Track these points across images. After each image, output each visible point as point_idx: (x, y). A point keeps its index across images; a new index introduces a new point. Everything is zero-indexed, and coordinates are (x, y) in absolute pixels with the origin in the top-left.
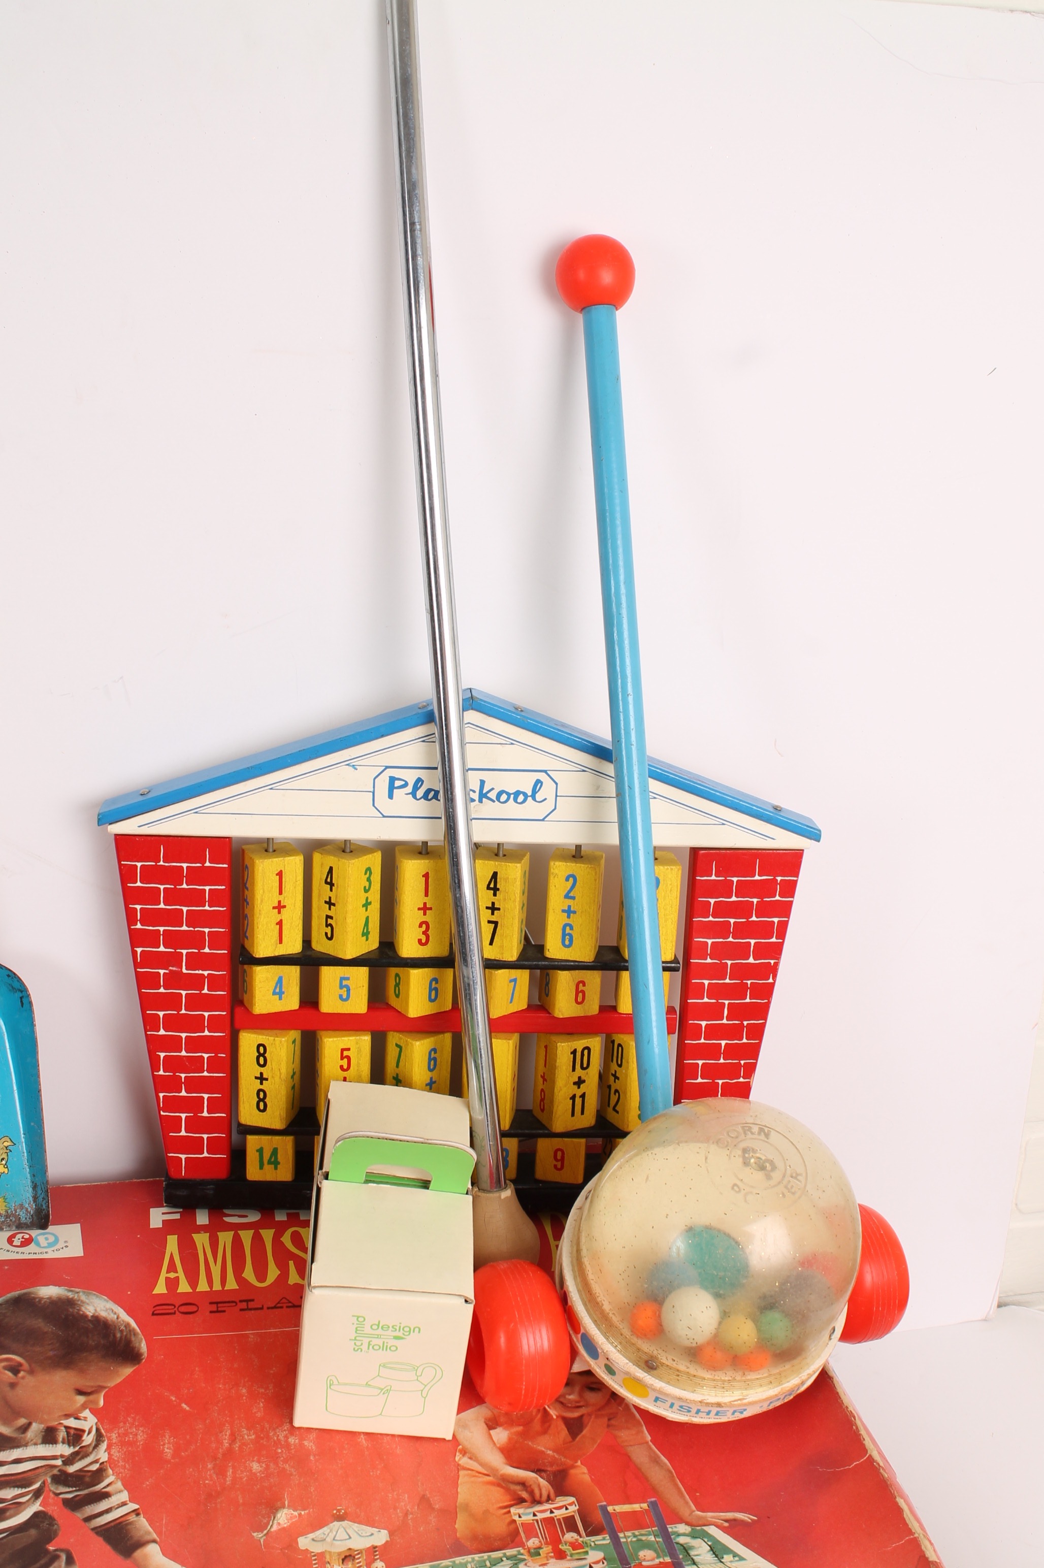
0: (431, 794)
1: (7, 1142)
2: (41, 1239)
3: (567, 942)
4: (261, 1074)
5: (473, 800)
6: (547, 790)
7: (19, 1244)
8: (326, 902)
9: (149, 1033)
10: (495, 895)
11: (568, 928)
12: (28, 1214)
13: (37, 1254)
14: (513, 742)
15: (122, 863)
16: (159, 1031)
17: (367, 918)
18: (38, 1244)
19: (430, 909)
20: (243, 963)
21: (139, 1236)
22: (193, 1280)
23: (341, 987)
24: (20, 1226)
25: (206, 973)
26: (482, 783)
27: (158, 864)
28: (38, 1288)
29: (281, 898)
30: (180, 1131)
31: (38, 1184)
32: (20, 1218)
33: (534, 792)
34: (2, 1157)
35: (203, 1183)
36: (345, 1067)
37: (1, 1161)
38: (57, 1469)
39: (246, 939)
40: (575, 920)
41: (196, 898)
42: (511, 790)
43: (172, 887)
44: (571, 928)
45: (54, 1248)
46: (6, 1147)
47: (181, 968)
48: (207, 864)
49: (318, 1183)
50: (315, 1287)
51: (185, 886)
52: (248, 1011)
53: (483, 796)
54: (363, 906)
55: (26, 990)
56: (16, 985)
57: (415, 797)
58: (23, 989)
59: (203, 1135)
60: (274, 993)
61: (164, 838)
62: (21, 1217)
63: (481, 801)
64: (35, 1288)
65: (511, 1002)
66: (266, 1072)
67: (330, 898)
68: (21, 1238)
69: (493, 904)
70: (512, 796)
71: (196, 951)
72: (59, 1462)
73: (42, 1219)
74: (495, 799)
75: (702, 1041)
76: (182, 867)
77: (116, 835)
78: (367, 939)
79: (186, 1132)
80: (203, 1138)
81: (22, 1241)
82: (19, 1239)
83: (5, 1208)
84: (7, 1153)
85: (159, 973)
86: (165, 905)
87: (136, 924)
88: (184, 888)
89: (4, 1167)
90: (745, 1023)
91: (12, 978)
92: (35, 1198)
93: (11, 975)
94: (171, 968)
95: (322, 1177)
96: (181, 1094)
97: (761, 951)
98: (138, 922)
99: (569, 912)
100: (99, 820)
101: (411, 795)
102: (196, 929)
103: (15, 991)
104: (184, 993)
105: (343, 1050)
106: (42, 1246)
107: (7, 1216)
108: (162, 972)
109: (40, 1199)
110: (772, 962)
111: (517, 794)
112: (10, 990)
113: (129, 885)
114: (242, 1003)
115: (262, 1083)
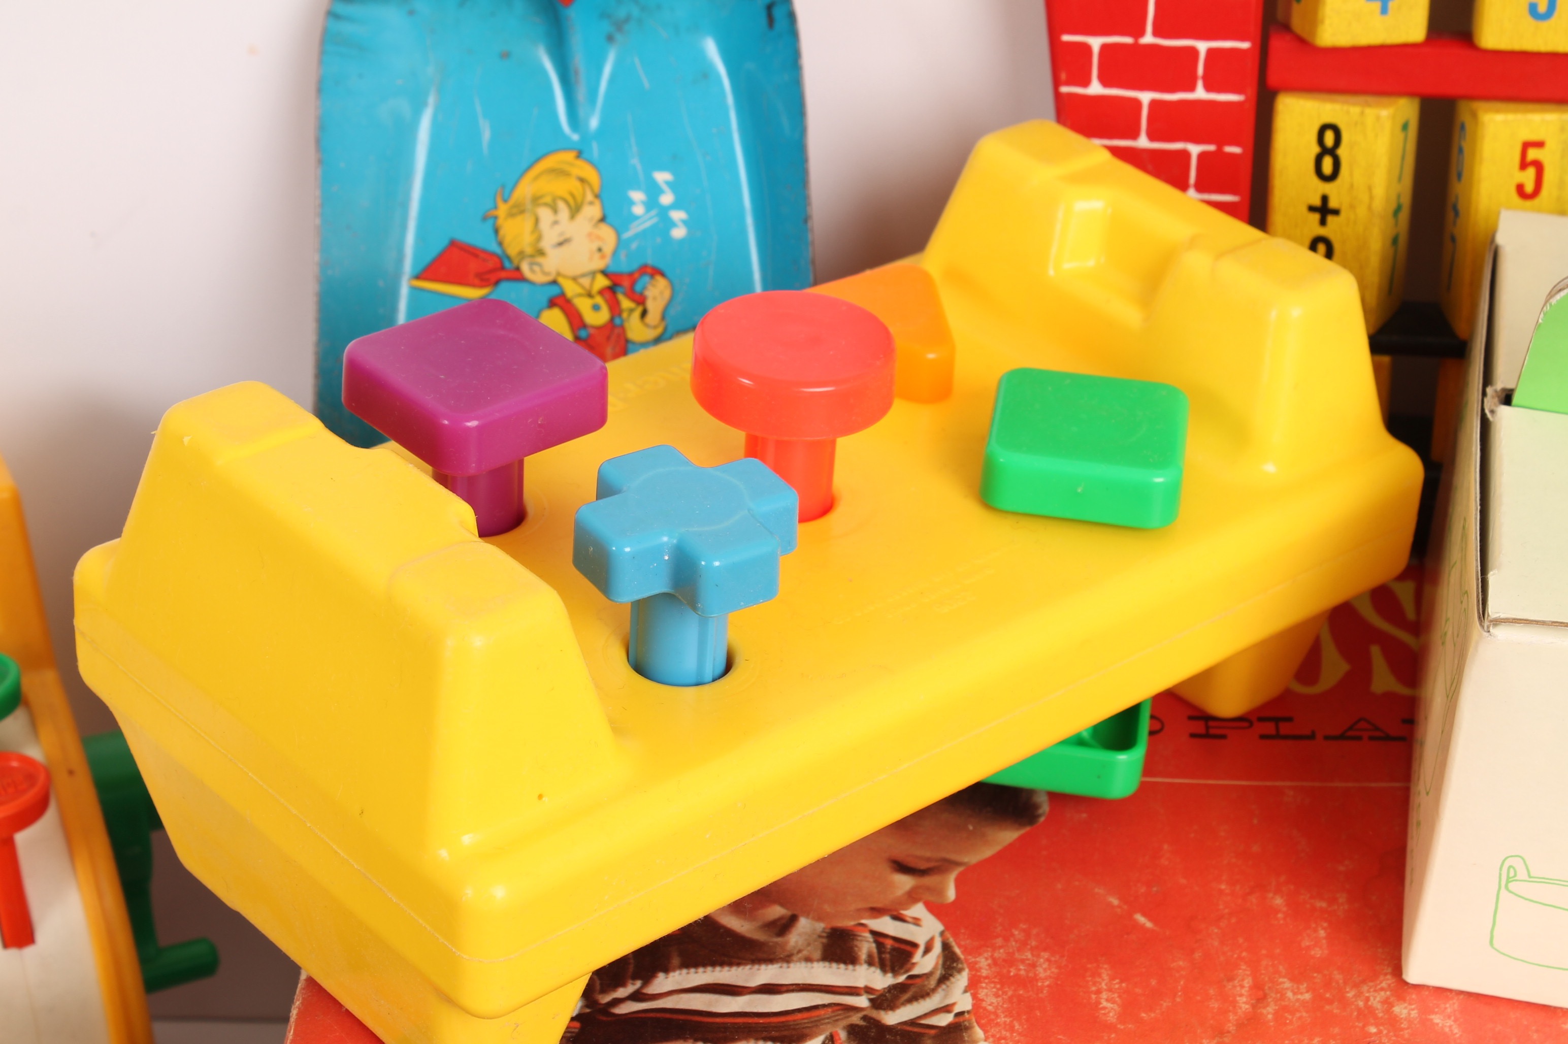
4: (1325, 199)
9: (1064, 89)
16: (1087, 85)
36: (1529, 188)
38: (860, 1015)
49: (1487, 411)
50: (1497, 622)
52: (1304, 44)
66: (1336, 193)
72: (862, 1001)
95: (1496, 400)
105: (1526, 146)
114: (1286, 27)
115: (1323, 222)
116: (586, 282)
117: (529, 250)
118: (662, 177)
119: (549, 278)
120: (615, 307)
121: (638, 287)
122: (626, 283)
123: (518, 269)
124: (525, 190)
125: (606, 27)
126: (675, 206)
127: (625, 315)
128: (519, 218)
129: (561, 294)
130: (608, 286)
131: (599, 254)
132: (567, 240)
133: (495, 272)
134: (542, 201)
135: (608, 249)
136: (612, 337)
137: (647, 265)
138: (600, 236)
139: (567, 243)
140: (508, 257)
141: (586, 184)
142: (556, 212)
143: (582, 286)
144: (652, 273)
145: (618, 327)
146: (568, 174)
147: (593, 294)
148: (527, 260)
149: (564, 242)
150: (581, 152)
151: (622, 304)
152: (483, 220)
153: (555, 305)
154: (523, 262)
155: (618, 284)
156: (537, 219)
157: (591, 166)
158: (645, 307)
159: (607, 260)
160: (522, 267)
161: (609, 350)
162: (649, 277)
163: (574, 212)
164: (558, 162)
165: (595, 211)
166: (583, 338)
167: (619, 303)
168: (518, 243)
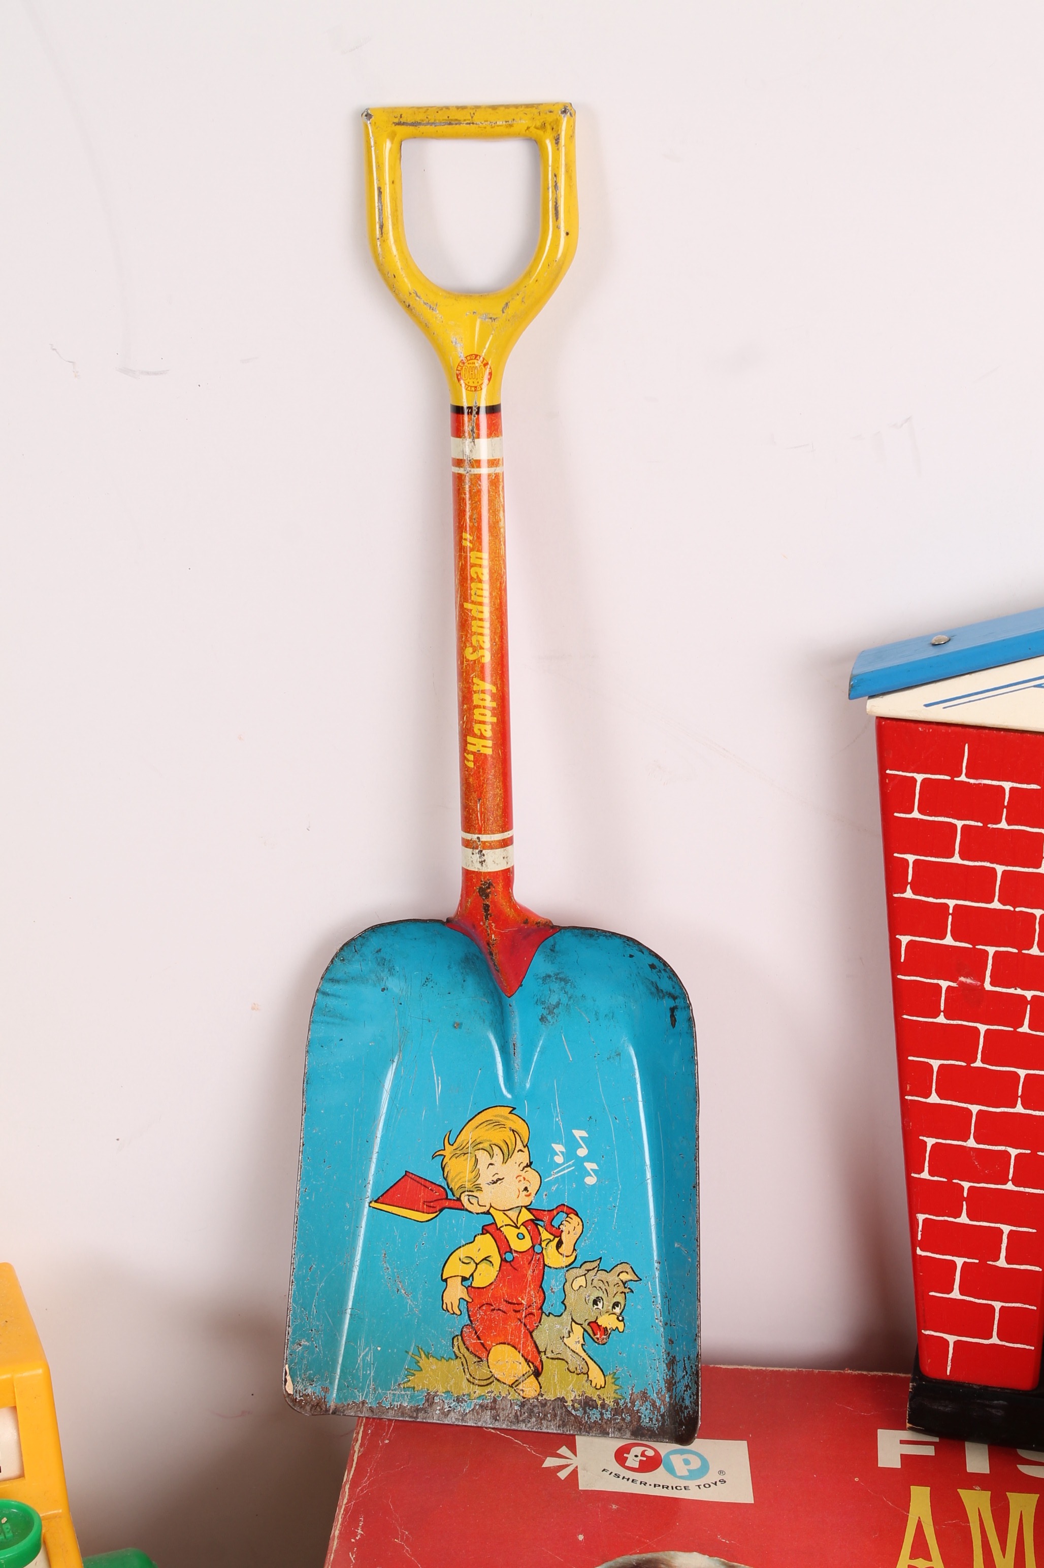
1: (627, 1273)
2: (677, 1461)
7: (636, 1465)
9: (908, 1097)
12: (656, 1412)
13: (670, 1488)
15: (888, 772)
16: (928, 1095)
18: (671, 1470)
21: (856, 1479)
24: (640, 1432)
25: (1029, 994)
27: (956, 779)
28: (672, 1553)
30: (951, 1290)
31: (677, 1359)
32: (640, 1417)
34: (615, 1300)
35: (986, 1393)
37: (613, 1307)
41: (1024, 849)
43: (980, 824)
45: (701, 1482)
46: (624, 1283)
47: (983, 981)
51: (1003, 825)
55: (684, 995)
56: (666, 985)
58: (677, 994)
59: (993, 1303)
61: (971, 730)
62: (643, 1416)
64: (666, 1553)
68: (639, 1455)
71: (1015, 951)
73: (681, 1424)
76: (1002, 789)
77: (880, 719)
79: (962, 1293)
80: (992, 1308)
81: (641, 1461)
82: (636, 1456)
83: (613, 1395)
84: (625, 1293)
85: (939, 987)
86: (962, 858)
87: (904, 891)
88: (1002, 829)
89: (618, 1318)
91: (660, 971)
92: (671, 1384)
93: (659, 965)
94: (962, 979)
96: (958, 1220)
98: (909, 887)
100: (852, 687)
102: (1018, 909)
103: (661, 995)
104: (983, 1028)
106: (678, 1474)
107: (617, 1411)
108: (944, 984)
109: (681, 1387)
112: (652, 993)
113: (896, 814)
116: (513, 1214)
117: (468, 1186)
118: (579, 1134)
119: (485, 1209)
120: (536, 1238)
121: (556, 1223)
122: (546, 1219)
123: (459, 1200)
124: (468, 1135)
125: (540, 1010)
126: (587, 1159)
127: (544, 1244)
128: (462, 1158)
129: (493, 1223)
130: (531, 1220)
131: (525, 1193)
132: (500, 1179)
133: (440, 1202)
134: (480, 1146)
135: (533, 1189)
136: (533, 1262)
137: (564, 1205)
138: (526, 1179)
139: (500, 1181)
140: (451, 1190)
141: (517, 1135)
142: (492, 1156)
143: (510, 1218)
144: (568, 1212)
145: (538, 1254)
146: (504, 1126)
147: (519, 1225)
148: (467, 1193)
149: (497, 1181)
150: (514, 1109)
151: (542, 1235)
152: (433, 1158)
153: (488, 1232)
154: (463, 1195)
155: (540, 1218)
156: (477, 1160)
157: (521, 1121)
158: (561, 1239)
159: (532, 1198)
160: (462, 1199)
161: (530, 1272)
162: (565, 1215)
163: (506, 1158)
164: (496, 1116)
165: (523, 1158)
166: (509, 1260)
167: (540, 1234)
168: (460, 1179)
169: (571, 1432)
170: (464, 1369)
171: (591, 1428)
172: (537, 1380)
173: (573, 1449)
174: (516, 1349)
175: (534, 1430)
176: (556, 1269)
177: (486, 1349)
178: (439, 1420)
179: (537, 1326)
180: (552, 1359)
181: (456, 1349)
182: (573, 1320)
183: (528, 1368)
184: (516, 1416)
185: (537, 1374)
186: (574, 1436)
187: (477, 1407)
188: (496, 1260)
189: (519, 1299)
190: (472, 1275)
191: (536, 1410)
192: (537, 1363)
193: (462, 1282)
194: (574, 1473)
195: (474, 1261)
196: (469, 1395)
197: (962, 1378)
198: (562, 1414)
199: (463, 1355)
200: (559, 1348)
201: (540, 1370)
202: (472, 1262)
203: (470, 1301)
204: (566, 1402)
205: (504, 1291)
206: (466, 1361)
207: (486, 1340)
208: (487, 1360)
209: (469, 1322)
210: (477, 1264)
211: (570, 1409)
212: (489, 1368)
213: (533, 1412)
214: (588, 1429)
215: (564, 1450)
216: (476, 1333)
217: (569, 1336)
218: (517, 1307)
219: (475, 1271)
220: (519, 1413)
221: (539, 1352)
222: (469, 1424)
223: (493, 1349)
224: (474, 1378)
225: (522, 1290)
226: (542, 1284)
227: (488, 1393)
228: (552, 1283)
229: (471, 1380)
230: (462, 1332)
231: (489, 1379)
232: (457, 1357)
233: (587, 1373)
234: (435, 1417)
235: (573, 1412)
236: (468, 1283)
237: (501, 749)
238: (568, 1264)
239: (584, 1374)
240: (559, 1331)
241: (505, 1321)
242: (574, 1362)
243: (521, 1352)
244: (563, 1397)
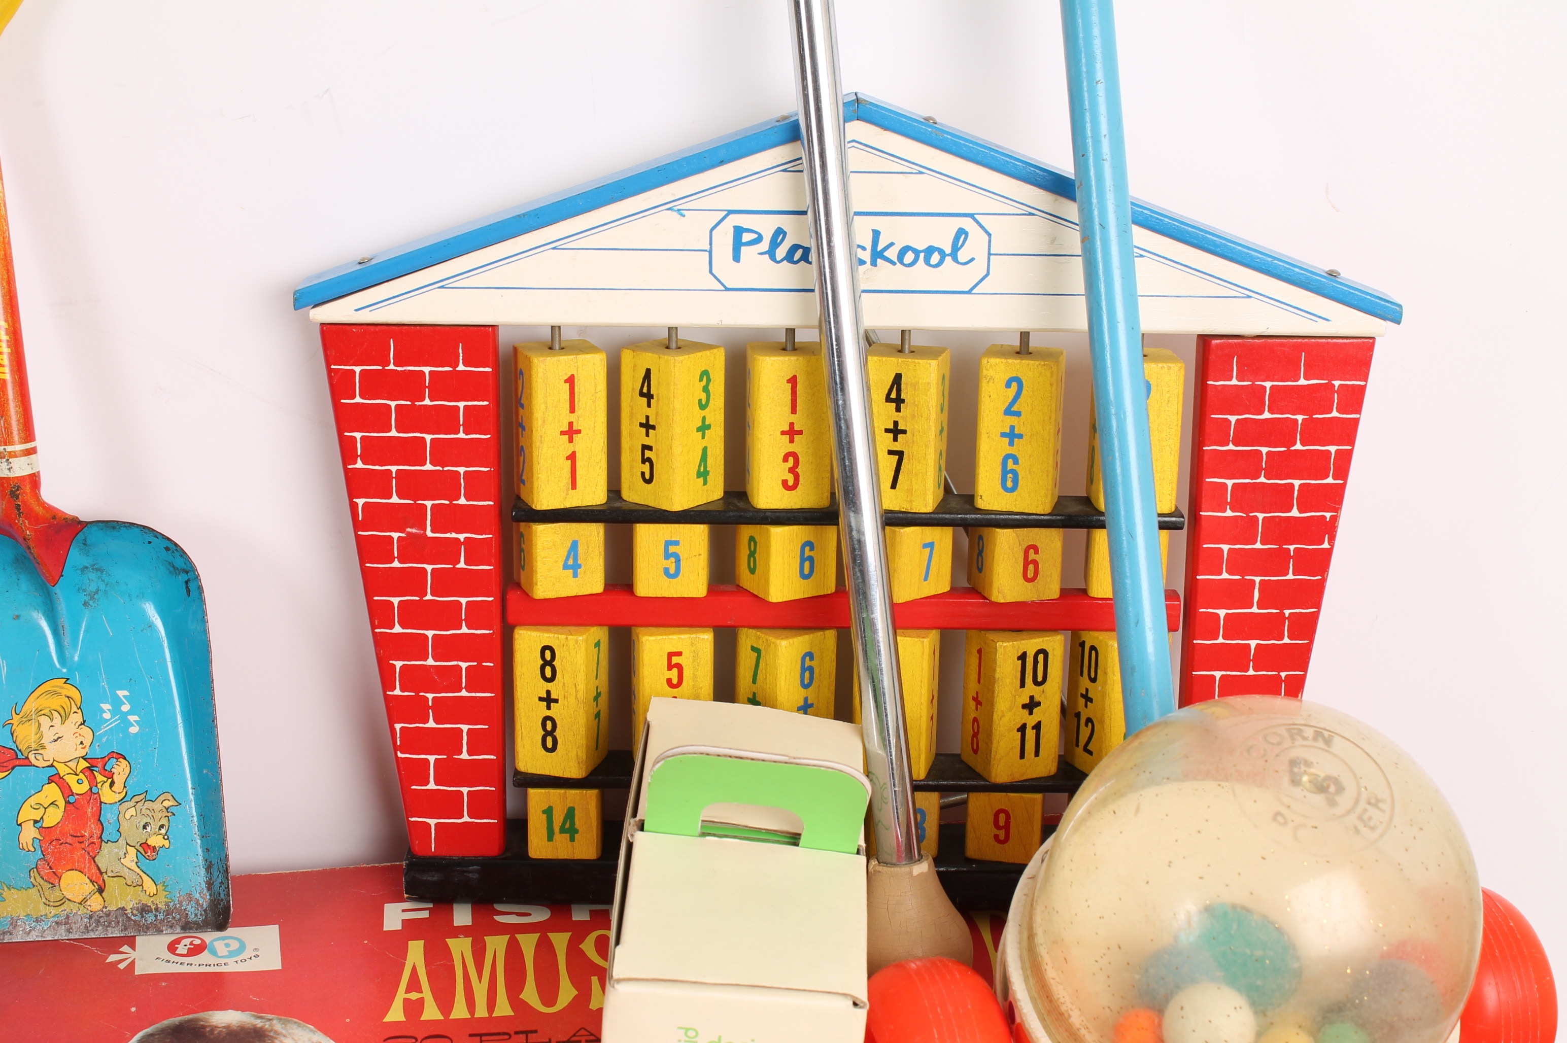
0: (798, 255)
1: (169, 800)
2: (220, 946)
3: (1009, 484)
4: (548, 693)
5: (862, 262)
6: (975, 246)
7: (185, 952)
8: (641, 425)
9: (377, 630)
10: (898, 410)
11: (1010, 462)
12: (200, 909)
13: (212, 965)
14: (923, 170)
15: (333, 367)
16: (392, 627)
17: (705, 450)
18: (214, 953)
19: (800, 432)
20: (518, 520)
21: (366, 942)
22: (445, 1002)
23: (667, 556)
24: (187, 926)
25: (462, 537)
26: (876, 234)
27: (386, 368)
28: (211, 1012)
29: (573, 418)
30: (427, 783)
31: (213, 863)
32: (187, 914)
33: (955, 248)
34: (161, 823)
35: (463, 863)
36: (675, 681)
37: (160, 829)
39: (522, 485)
40: (1021, 448)
41: (446, 419)
42: (921, 247)
43: (409, 403)
44: (1016, 462)
45: (239, 958)
46: (167, 809)
47: (425, 530)
48: (461, 367)
49: (629, 836)
50: (619, 981)
51: (427, 402)
52: (527, 596)
53: (877, 255)
54: (698, 430)
55: (194, 569)
56: (179, 563)
57: (773, 258)
58: (189, 568)
59: (462, 789)
60: (566, 567)
61: (394, 327)
62: (189, 913)
63: (874, 263)
64: (206, 1013)
65: (926, 579)
66: (555, 689)
67: (647, 417)
68: (188, 944)
69: (896, 423)
70: (922, 255)
71: (447, 502)
73: (219, 915)
74: (895, 260)
75: (1221, 640)
76: (423, 373)
77: (323, 325)
78: (705, 483)
79: (436, 784)
80: (461, 793)
81: (189, 948)
82: (185, 945)
83: (164, 900)
84: (168, 817)
85: (391, 538)
86: (398, 431)
87: (355, 463)
88: (426, 406)
89: (164, 838)
90: (1287, 612)
91: (173, 552)
92: (210, 884)
93: (172, 547)
94: (409, 530)
95: (635, 828)
96: (427, 726)
97: (1311, 497)
98: (359, 458)
99: (1012, 436)
100: (295, 300)
101: (767, 255)
102: (446, 469)
103: (177, 572)
104: (429, 568)
105: (671, 655)
106: (220, 955)
107: (168, 912)
108: (395, 535)
109: (217, 884)
110: (1328, 515)
111: (930, 251)
112: (170, 572)
113: (343, 401)
114: (518, 585)
115: (549, 708)
116: (72, 765)
117: (34, 746)
118: (121, 693)
119: (49, 763)
120: (93, 781)
121: (108, 768)
122: (100, 765)
123: (27, 758)
124: (31, 705)
125: (83, 597)
126: (130, 712)
127: (99, 786)
128: (28, 724)
129: (56, 774)
130: (87, 767)
131: (81, 746)
132: (60, 738)
133: (12, 761)
134: (42, 712)
135: (87, 743)
136: (91, 801)
137: (113, 752)
138: (82, 734)
139: (60, 739)
140: (20, 751)
141: (71, 700)
142: (52, 720)
143: (70, 768)
144: (117, 757)
145: (95, 794)
146: (60, 694)
147: (78, 773)
148: (33, 752)
149: (58, 739)
150: (68, 679)
151: (97, 778)
152: (3, 727)
153: (53, 781)
154: (30, 754)
155: (95, 765)
156: (40, 724)
157: (74, 688)
158: (113, 780)
159: (87, 750)
160: (30, 757)
161: (89, 810)
162: (115, 760)
163: (64, 720)
164: (53, 687)
165: (78, 718)
166: (72, 802)
167: (95, 778)
168: (27, 741)
169: (132, 934)
170: (40, 895)
171: (148, 928)
172: (101, 896)
173: (133, 946)
174: (82, 873)
175: (101, 936)
176: (111, 804)
177: (57, 876)
178: (22, 939)
179: (98, 852)
180: (113, 877)
181: (32, 879)
182: (127, 844)
183: (93, 887)
184: (86, 927)
185: (101, 891)
186: (134, 937)
187: (54, 924)
188: (61, 803)
189: (83, 832)
190: (42, 818)
191: (102, 920)
192: (101, 882)
193: (34, 824)
194: (133, 964)
195: (43, 807)
196: (46, 915)
197: (444, 853)
198: (123, 920)
199: (39, 884)
200: (117, 868)
201: (103, 887)
202: (42, 807)
203: (42, 839)
204: (126, 910)
205: (69, 827)
206: (42, 888)
207: (57, 869)
208: (59, 884)
209: (42, 856)
210: (45, 808)
211: (129, 915)
212: (61, 891)
213: (99, 922)
214: (145, 929)
215: (125, 948)
216: (48, 864)
217: (125, 857)
218: (81, 839)
219: (44, 814)
220: (88, 925)
221: (101, 873)
222: (47, 939)
223: (63, 875)
224: (49, 901)
225: (84, 826)
226: (100, 817)
227: (62, 911)
228: (108, 816)
229: (47, 902)
230: (37, 864)
231: (61, 900)
232: (34, 886)
233: (142, 885)
234: (18, 937)
235: (133, 918)
236: (38, 825)
237: (17, 375)
238: (120, 799)
239: (140, 886)
240: (117, 853)
241: (72, 852)
242: (131, 877)
243: (87, 875)
244: (124, 907)
